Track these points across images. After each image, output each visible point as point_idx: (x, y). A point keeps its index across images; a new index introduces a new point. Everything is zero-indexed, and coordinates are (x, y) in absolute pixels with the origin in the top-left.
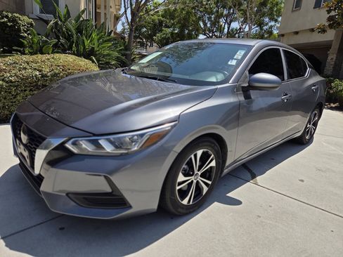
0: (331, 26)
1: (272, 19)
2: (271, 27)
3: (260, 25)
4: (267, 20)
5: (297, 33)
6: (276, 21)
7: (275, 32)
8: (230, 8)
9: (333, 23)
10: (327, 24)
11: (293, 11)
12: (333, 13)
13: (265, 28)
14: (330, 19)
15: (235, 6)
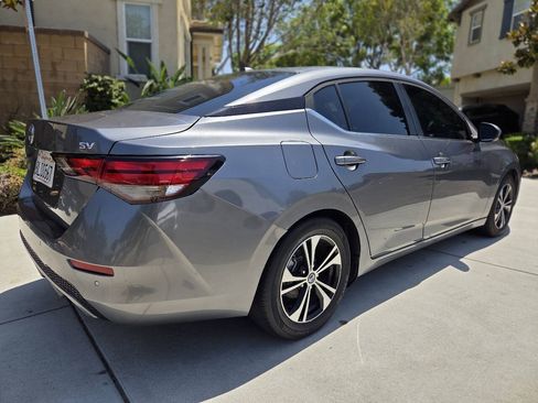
0: (521, 64)
1: (441, 58)
2: (440, 69)
3: (424, 66)
4: (433, 58)
5: (478, 75)
6: (447, 59)
7: (448, 76)
8: (376, 45)
9: (525, 59)
10: (515, 61)
11: (469, 44)
12: (522, 46)
13: (432, 70)
14: (519, 53)
15: (382, 43)
